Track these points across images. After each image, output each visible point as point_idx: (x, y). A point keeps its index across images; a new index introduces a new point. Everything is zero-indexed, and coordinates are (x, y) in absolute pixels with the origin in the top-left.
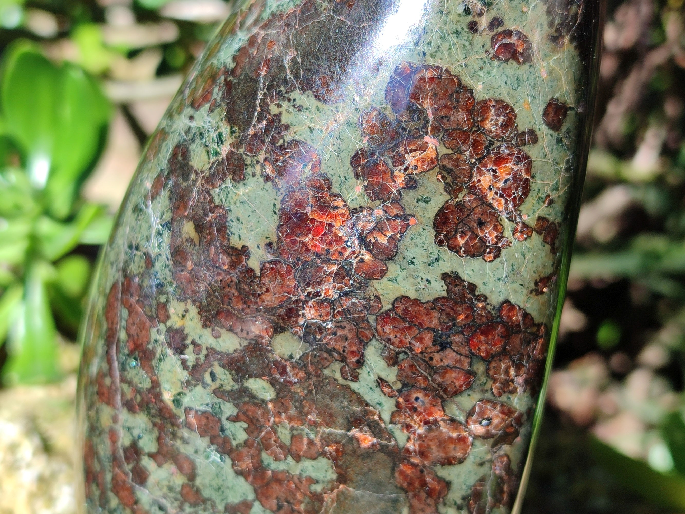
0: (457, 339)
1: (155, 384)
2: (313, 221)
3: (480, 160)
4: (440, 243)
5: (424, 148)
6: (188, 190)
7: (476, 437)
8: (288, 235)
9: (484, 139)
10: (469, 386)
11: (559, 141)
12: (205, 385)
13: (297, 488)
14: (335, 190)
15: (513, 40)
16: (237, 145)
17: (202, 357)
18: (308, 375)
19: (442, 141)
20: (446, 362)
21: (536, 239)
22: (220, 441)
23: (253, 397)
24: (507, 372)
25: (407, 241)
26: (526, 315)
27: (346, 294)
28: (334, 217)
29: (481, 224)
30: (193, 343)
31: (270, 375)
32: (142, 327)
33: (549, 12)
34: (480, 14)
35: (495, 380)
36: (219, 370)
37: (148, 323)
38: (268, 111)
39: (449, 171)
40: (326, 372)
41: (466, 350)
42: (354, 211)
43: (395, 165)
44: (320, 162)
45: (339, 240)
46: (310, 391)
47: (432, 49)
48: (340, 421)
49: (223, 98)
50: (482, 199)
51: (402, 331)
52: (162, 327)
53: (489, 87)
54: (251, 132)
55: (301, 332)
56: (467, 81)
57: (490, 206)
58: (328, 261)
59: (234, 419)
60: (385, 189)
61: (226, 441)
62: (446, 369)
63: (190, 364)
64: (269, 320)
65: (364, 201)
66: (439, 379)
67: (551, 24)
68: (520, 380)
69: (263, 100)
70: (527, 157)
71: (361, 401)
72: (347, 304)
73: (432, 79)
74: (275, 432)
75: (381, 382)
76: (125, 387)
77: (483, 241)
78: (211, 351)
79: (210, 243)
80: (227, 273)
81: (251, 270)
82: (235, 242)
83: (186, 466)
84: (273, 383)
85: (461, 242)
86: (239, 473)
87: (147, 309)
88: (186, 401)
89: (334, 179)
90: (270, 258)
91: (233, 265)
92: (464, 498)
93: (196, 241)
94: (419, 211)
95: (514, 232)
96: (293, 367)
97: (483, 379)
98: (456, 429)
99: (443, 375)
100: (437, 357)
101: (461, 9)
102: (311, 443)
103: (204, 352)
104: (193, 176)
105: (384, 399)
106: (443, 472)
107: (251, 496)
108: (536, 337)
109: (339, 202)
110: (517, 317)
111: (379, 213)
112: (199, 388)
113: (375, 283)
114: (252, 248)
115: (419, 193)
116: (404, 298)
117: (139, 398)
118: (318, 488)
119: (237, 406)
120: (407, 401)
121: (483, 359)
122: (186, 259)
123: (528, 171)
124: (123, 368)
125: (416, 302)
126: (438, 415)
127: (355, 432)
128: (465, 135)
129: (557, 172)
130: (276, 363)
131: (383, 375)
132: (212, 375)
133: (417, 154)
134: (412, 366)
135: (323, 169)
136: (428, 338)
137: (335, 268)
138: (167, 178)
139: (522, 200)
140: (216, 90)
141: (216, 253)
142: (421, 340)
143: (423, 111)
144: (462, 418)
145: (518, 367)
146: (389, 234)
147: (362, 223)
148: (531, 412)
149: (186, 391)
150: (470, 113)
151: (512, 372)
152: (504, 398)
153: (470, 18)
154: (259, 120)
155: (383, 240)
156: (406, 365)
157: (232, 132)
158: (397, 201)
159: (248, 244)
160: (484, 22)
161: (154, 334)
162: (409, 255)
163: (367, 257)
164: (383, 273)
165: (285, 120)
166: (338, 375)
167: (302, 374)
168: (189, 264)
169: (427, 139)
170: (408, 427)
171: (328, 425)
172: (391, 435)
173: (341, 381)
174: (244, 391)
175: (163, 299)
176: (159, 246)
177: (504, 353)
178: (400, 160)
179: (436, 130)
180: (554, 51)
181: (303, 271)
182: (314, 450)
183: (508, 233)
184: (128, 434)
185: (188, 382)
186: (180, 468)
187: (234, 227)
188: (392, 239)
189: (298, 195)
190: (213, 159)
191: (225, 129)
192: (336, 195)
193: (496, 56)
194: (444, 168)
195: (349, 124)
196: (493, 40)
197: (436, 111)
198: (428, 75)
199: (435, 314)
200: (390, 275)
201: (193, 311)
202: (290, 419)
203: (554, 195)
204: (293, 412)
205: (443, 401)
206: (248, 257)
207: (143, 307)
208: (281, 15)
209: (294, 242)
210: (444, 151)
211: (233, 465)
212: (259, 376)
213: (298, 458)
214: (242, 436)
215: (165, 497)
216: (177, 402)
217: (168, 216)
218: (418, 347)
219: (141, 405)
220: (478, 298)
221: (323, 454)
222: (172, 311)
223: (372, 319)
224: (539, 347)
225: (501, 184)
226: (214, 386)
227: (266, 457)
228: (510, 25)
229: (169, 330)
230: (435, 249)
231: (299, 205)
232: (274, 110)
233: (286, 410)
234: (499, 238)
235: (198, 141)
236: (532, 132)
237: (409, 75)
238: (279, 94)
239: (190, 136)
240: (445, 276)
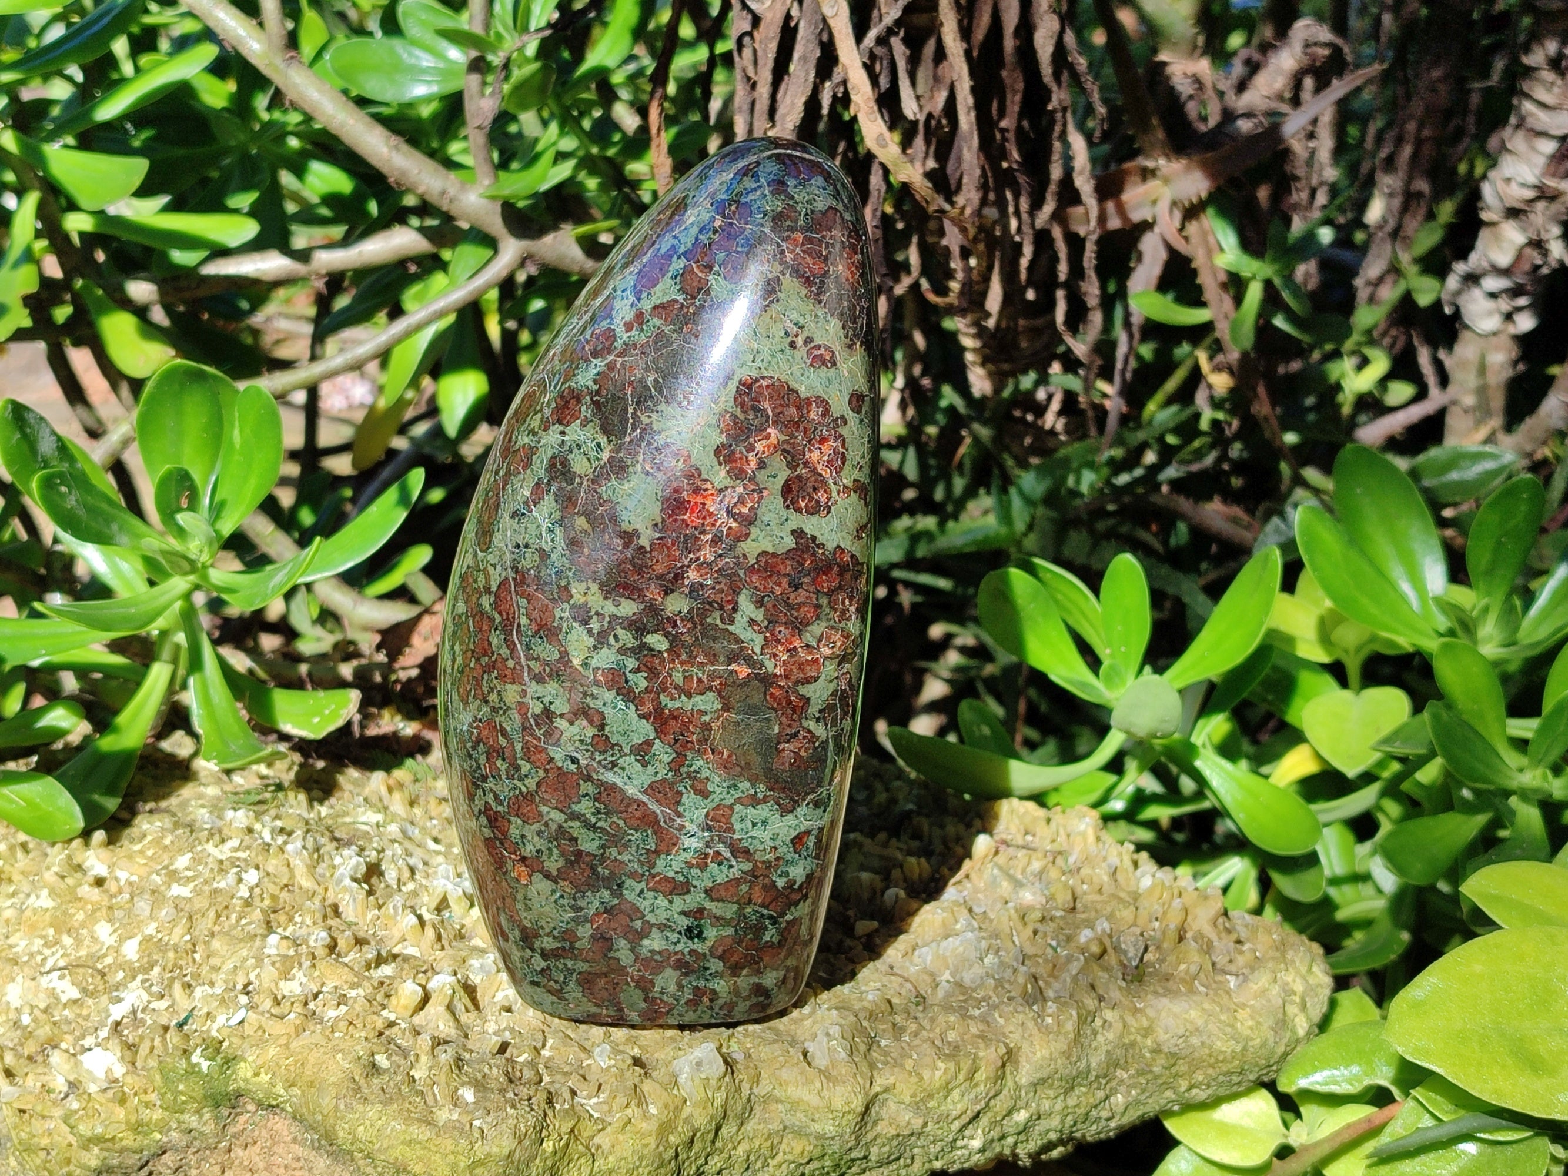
0: (806, 580)
1: (564, 654)
2: (689, 502)
3: (809, 442)
4: (788, 507)
5: (768, 437)
6: (576, 492)
7: (826, 658)
8: (670, 516)
9: (811, 427)
10: (818, 618)
11: (861, 421)
12: (609, 646)
13: (690, 722)
14: (704, 476)
15: (822, 351)
16: (618, 450)
17: (605, 624)
18: (695, 624)
19: (781, 431)
20: (799, 600)
21: (854, 496)
22: (625, 691)
23: (651, 649)
24: (843, 603)
25: (763, 509)
26: (853, 556)
27: (720, 556)
28: (705, 497)
29: (815, 489)
30: (597, 613)
31: (664, 629)
32: (545, 609)
33: (844, 328)
34: (797, 336)
35: (836, 610)
36: (620, 632)
37: (551, 605)
38: (640, 422)
39: (788, 452)
40: (709, 620)
41: (812, 589)
42: (721, 491)
43: (748, 452)
44: (689, 456)
45: (711, 514)
46: (697, 638)
47: (765, 364)
48: (722, 659)
49: (594, 415)
50: (814, 471)
51: (765, 579)
52: (566, 605)
53: (809, 388)
54: (627, 439)
55: (687, 591)
56: (794, 385)
57: (820, 475)
58: (703, 532)
59: (637, 670)
60: (742, 471)
61: (631, 690)
62: (801, 605)
63: (595, 631)
64: (661, 586)
65: (727, 482)
66: (795, 614)
67: (846, 337)
68: (853, 609)
69: (634, 414)
70: (841, 436)
71: (738, 641)
72: (721, 564)
73: (768, 386)
74: (670, 676)
75: (752, 622)
76: (532, 663)
77: (818, 502)
78: (614, 617)
79: (603, 531)
80: (621, 552)
81: (642, 547)
82: (625, 526)
83: (597, 719)
84: (667, 635)
85: (803, 504)
86: (642, 716)
87: (548, 594)
88: (594, 663)
89: (702, 468)
90: (657, 535)
91: (626, 546)
92: (820, 711)
93: (590, 531)
94: (769, 485)
95: (839, 492)
96: (682, 620)
97: (827, 610)
98: (810, 653)
99: (798, 610)
100: (792, 596)
101: (782, 333)
102: (700, 680)
103: (607, 619)
104: (577, 480)
105: (755, 636)
106: (803, 690)
107: (652, 736)
108: (861, 573)
109: (708, 486)
110: (847, 558)
111: (740, 489)
112: (605, 650)
113: (742, 544)
114: (642, 529)
115: (767, 472)
116: (764, 553)
117: (547, 669)
118: (707, 718)
119: (638, 659)
120: (772, 634)
121: (826, 594)
122: (582, 547)
123: (843, 446)
124: (528, 648)
125: (774, 555)
126: (797, 643)
127: (733, 666)
128: (797, 425)
129: (863, 444)
130: (668, 618)
131: (753, 616)
132: (616, 637)
133: (764, 442)
134: (774, 606)
135: (693, 461)
136: (785, 582)
137: (709, 537)
138: (549, 484)
139: (841, 469)
140: (584, 408)
141: (611, 538)
142: (779, 584)
143: (765, 410)
144: (814, 644)
145: (851, 599)
146: (749, 505)
147: (727, 499)
148: (862, 635)
149: (593, 654)
150: (799, 408)
151: (847, 602)
152: (843, 625)
153: (790, 339)
154: (634, 429)
155: (745, 510)
156: (769, 605)
157: (610, 442)
158: (752, 479)
159: (638, 527)
160: (800, 341)
161: (558, 613)
162: (766, 519)
163: (734, 525)
164: (747, 535)
165: (655, 427)
166: (718, 622)
167: (689, 625)
168: (586, 550)
169: (769, 430)
170: (775, 655)
171: (713, 664)
172: (762, 665)
173: (721, 626)
174: (643, 646)
175: (563, 583)
176: (553, 541)
177: (840, 588)
178: (751, 448)
179: (775, 423)
180: (851, 356)
181: (685, 542)
182: (701, 686)
183: (834, 494)
184: (539, 703)
185: (595, 647)
186: (591, 722)
187: (625, 516)
188: (752, 508)
189: (675, 484)
190: (595, 464)
191: (603, 440)
192: (706, 480)
193: (811, 365)
194: (784, 450)
195: (709, 426)
196: (808, 353)
197: (773, 409)
198: (764, 383)
199: (788, 562)
200: (752, 536)
201: (594, 588)
202: (682, 663)
203: (862, 462)
204: (684, 657)
205: (800, 631)
206: (639, 537)
207: (543, 592)
208: (635, 345)
209: (675, 520)
210: (783, 438)
211: (637, 710)
212: (655, 632)
213: (689, 696)
214: (643, 684)
215: (577, 749)
216: (585, 665)
217: (557, 515)
218: (778, 590)
219: (550, 676)
220: (818, 546)
221: (710, 689)
222: (574, 591)
223: (741, 573)
224: (864, 581)
225: (826, 458)
226: (617, 646)
227: (664, 699)
228: (818, 341)
229: (573, 607)
230: (784, 512)
231: (676, 491)
232: (645, 420)
233: (679, 656)
234: (829, 499)
235: (575, 451)
236: (842, 417)
237: (751, 385)
238: (648, 408)
239: (566, 448)
240: (793, 532)
